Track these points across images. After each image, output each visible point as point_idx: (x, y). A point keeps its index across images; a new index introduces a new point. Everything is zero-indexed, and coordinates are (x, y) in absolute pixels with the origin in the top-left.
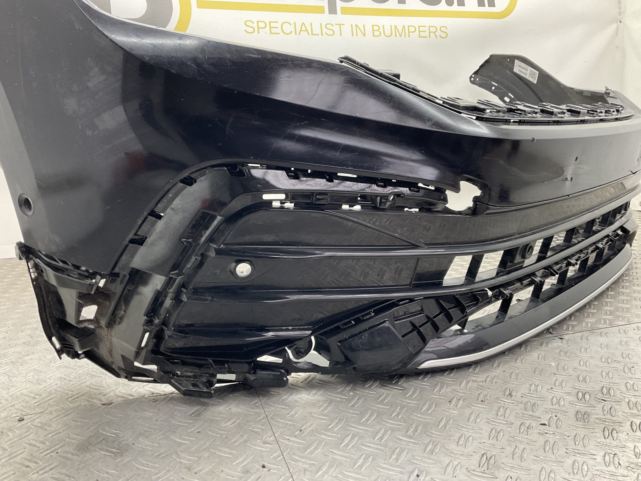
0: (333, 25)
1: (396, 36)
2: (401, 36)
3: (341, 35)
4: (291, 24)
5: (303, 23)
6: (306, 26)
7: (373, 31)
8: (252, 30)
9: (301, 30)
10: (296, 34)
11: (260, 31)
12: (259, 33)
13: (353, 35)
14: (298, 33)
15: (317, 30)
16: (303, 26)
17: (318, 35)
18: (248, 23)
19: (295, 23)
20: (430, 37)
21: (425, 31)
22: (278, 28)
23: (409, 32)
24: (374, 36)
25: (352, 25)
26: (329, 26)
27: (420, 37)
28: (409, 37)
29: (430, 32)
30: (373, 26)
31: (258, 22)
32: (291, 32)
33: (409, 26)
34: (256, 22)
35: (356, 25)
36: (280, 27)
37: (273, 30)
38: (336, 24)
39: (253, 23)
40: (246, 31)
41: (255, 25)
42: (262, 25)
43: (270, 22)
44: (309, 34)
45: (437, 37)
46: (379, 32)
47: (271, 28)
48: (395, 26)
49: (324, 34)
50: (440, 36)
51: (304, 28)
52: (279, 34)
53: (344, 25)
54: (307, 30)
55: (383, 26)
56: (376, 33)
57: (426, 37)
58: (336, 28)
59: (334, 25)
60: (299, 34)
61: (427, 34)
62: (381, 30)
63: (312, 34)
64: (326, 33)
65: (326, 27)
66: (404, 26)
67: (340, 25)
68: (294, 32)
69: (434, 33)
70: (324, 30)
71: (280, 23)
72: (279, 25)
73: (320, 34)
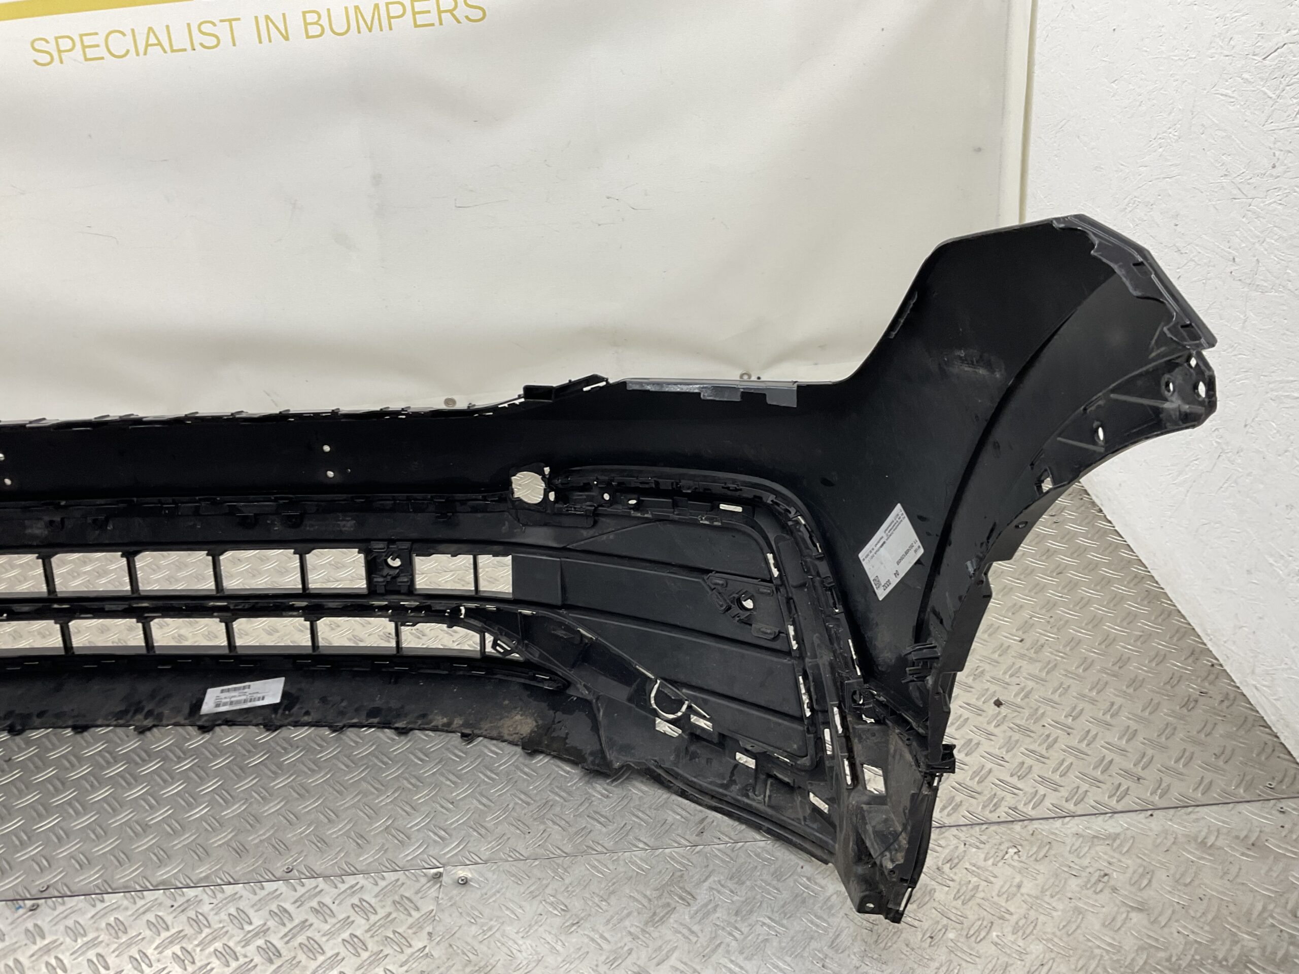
0: (214, 24)
1: (359, 32)
2: (370, 30)
3: (234, 45)
4: (124, 35)
5: (150, 29)
6: (157, 33)
7: (306, 24)
8: (47, 59)
9: (148, 45)
10: (138, 54)
11: (63, 57)
12: (62, 62)
13: (260, 42)
14: (141, 50)
15: (181, 40)
16: (151, 35)
17: (185, 50)
18: (39, 45)
19: (133, 30)
20: (441, 24)
21: (429, 12)
22: (98, 46)
23: (390, 18)
24: (308, 37)
25: (256, 18)
26: (206, 28)
27: (416, 26)
28: (391, 29)
29: (440, 12)
30: (304, 13)
31: (56, 38)
32: (128, 51)
33: (387, 4)
34: (53, 42)
35: (267, 18)
36: (103, 45)
37: (90, 53)
38: (222, 21)
39: (47, 42)
40: (35, 61)
41: (51, 47)
42: (65, 44)
43: (81, 36)
44: (165, 52)
45: (459, 22)
46: (319, 28)
47: (84, 47)
48: (357, 8)
49: (197, 47)
50: (467, 17)
51: (153, 40)
52: (102, 58)
53: (239, 19)
54: (159, 44)
55: (328, 10)
56: (314, 30)
57: (433, 25)
58: (223, 31)
59: (217, 22)
60: (145, 54)
61: (433, 17)
62: (324, 21)
63: (173, 51)
64: (201, 44)
65: (200, 31)
66: (377, 6)
67: (230, 21)
68: (133, 50)
69: (451, 11)
70: (198, 38)
71: (102, 36)
72: (100, 39)
73: (189, 47)
